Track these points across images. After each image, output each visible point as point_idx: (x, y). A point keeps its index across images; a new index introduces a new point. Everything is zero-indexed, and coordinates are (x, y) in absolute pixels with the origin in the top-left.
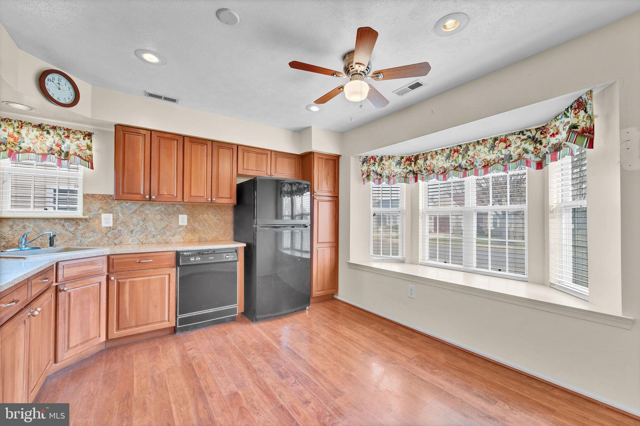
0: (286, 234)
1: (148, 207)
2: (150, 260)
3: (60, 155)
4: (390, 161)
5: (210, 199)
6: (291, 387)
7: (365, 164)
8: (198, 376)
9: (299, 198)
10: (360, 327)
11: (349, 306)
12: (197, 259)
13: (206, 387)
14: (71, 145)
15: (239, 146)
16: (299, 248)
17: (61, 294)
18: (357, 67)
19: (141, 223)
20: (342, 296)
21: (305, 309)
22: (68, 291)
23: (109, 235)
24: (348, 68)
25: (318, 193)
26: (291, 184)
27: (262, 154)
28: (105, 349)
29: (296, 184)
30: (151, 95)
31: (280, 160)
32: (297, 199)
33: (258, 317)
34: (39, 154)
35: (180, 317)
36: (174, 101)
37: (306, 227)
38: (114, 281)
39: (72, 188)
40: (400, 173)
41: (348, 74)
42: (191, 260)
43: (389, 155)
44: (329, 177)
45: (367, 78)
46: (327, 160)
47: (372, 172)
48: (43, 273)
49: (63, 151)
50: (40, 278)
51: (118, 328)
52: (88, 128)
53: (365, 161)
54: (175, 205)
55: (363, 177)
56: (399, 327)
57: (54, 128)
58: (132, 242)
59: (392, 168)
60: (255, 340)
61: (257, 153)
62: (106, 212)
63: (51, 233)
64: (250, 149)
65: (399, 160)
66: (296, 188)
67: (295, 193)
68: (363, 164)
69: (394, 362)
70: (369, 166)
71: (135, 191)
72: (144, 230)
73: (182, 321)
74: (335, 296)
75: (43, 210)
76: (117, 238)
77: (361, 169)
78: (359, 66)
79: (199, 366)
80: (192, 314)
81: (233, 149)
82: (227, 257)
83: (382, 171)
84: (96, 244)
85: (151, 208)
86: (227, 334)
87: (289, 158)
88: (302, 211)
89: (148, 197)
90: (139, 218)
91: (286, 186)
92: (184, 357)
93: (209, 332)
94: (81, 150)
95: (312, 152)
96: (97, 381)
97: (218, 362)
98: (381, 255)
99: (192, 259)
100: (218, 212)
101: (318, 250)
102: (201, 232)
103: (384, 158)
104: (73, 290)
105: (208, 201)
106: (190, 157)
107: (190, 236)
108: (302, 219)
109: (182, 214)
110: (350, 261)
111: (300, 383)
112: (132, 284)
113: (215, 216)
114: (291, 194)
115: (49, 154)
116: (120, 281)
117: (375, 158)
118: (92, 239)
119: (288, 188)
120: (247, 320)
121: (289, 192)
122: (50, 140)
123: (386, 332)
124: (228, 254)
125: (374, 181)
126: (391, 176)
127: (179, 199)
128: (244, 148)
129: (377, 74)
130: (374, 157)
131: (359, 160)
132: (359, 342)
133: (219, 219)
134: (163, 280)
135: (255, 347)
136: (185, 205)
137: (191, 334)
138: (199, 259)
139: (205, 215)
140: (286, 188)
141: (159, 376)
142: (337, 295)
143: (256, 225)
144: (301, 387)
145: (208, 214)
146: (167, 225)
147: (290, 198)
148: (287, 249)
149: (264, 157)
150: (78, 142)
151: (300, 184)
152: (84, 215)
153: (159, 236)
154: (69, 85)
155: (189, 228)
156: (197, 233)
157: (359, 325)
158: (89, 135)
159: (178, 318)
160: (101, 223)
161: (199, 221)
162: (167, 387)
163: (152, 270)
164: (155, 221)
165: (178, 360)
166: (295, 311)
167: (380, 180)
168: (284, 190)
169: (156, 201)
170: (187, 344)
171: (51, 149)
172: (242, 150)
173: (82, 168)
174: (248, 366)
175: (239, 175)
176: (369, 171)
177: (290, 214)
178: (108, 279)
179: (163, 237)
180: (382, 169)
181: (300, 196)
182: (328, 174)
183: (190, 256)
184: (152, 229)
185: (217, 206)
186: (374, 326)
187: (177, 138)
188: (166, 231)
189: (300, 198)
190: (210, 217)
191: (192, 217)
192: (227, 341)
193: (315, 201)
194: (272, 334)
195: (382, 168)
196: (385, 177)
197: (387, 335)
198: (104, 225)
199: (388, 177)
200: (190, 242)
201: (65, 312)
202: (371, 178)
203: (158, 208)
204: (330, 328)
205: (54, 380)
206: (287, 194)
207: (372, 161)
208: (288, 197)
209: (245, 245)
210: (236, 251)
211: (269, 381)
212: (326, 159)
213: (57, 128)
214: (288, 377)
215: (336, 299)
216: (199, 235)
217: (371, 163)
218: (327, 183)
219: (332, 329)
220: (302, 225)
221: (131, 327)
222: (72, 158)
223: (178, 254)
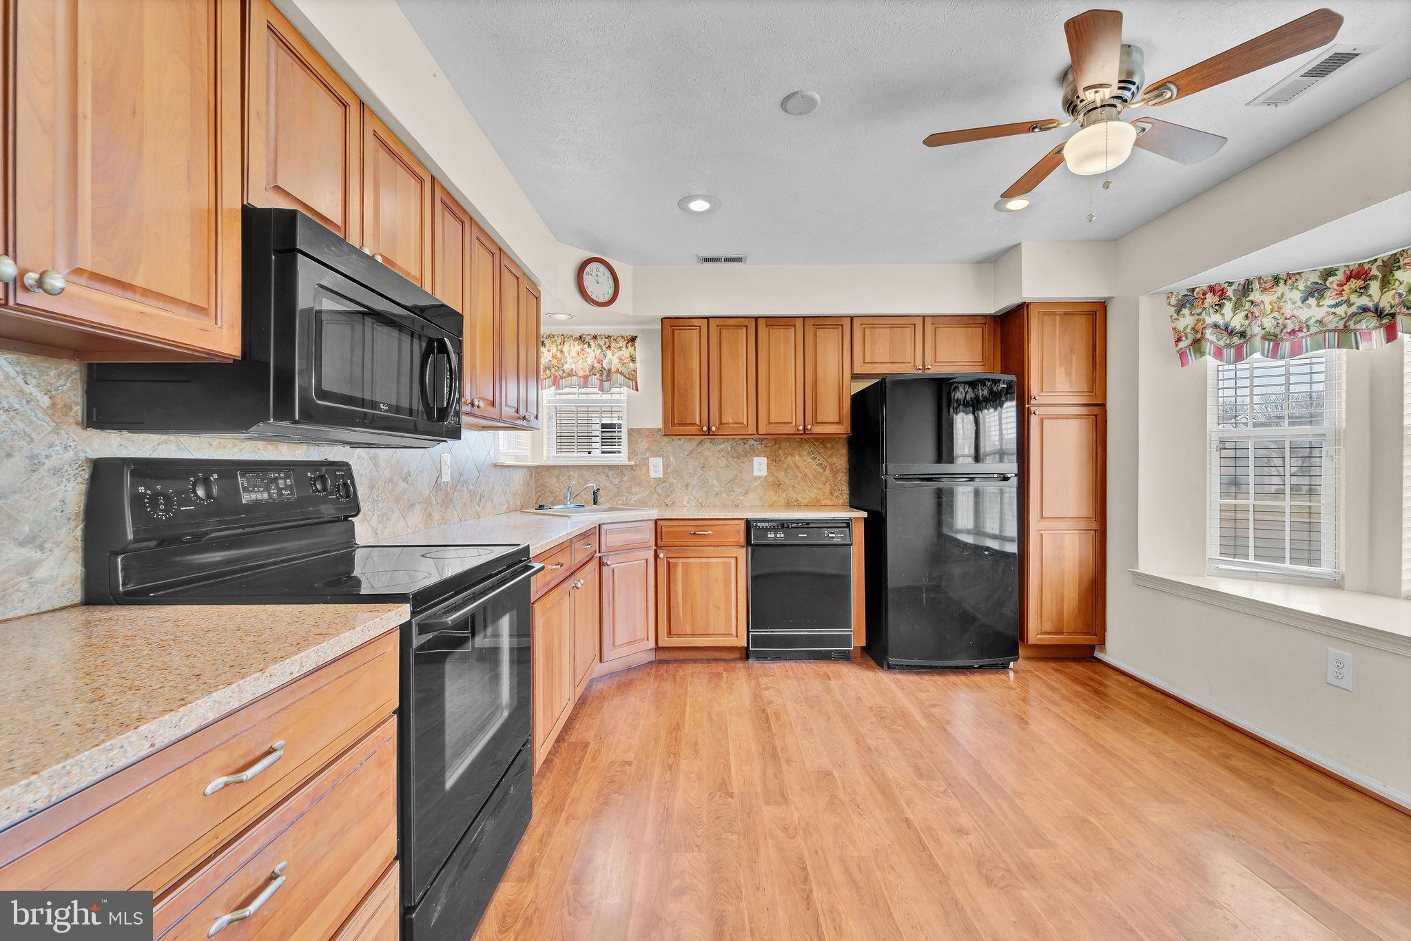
0: (963, 497)
1: (707, 445)
2: (709, 532)
3: (601, 375)
4: (1282, 288)
5: (801, 428)
6: (935, 798)
7: (1185, 311)
8: (774, 730)
9: (993, 415)
10: (1150, 734)
11: (1136, 684)
12: (778, 536)
13: (782, 749)
14: (613, 359)
15: (855, 319)
16: (996, 532)
17: (604, 569)
18: (1090, 96)
19: (699, 472)
20: (1115, 652)
21: (1005, 667)
22: (612, 566)
23: (659, 490)
24: (1072, 102)
25: (1040, 400)
26: (973, 384)
27: (902, 326)
28: (655, 661)
29: (987, 382)
30: (707, 260)
31: (944, 333)
32: (990, 417)
33: (892, 660)
34: (581, 377)
35: (753, 632)
36: (739, 260)
37: (1006, 479)
38: (663, 559)
39: (615, 421)
40: (1320, 322)
41: (1075, 114)
42: (769, 536)
43: (1275, 272)
44: (1074, 357)
45: (1129, 108)
46: (1067, 317)
47: (1208, 332)
48: (584, 536)
49: (605, 369)
50: (582, 542)
51: (670, 633)
52: (630, 331)
53: (1188, 300)
54: (747, 440)
55: (1179, 347)
56: (1289, 761)
57: (595, 337)
58: (688, 502)
59: (1288, 309)
60: (879, 700)
61: (892, 326)
62: (655, 455)
63: (594, 485)
64: (876, 321)
65: (1317, 283)
66: (986, 392)
67: (984, 404)
68: (1178, 312)
69: (1231, 832)
70: (1200, 314)
71: (688, 421)
72: (704, 484)
73: (758, 641)
74: (1097, 654)
75: (586, 454)
76: (668, 496)
77: (1174, 325)
78: (1096, 92)
79: (776, 716)
80: (773, 632)
81: (842, 325)
82: (830, 535)
83: (1247, 323)
84: (643, 504)
85: (713, 447)
86: (830, 679)
87: (967, 325)
88: (1001, 445)
89: (706, 429)
90: (696, 464)
91: (960, 388)
92: (756, 697)
93: (800, 669)
94: (624, 364)
95: (1025, 303)
96: (644, 699)
97: (807, 718)
98: (1251, 560)
99: (771, 535)
100: (820, 451)
101: (1042, 535)
102: (791, 488)
103: (1256, 286)
104: (617, 565)
105: (798, 430)
106: (767, 353)
107: (771, 496)
108: (1001, 461)
109: (758, 456)
110: (1138, 569)
111: (955, 795)
112: (686, 565)
113: (815, 458)
114: (975, 406)
115: (590, 376)
116: (671, 560)
117: (1223, 289)
118: (639, 496)
119: (966, 393)
120: (873, 663)
121: (968, 402)
122: (592, 354)
123: (1235, 762)
124: (832, 530)
125: (1218, 354)
126: (1282, 335)
127: (752, 429)
128: (866, 321)
129: (1159, 89)
130: (1217, 288)
131: (1165, 301)
132: (1135, 765)
133: (822, 464)
134: (727, 565)
135: (878, 713)
136: (762, 440)
137: (771, 665)
138: (782, 535)
139: (797, 457)
140: (962, 393)
141: (718, 714)
142: (1103, 650)
143: (886, 474)
144: (954, 803)
145: (800, 456)
146: (736, 476)
147: (971, 417)
148: (968, 532)
149: (908, 332)
150: (620, 353)
151: (996, 382)
152: (629, 460)
153: (724, 495)
154: (608, 274)
155: (770, 480)
156: (784, 491)
157: (1149, 730)
158: (633, 339)
159: (750, 634)
160: (648, 472)
161: (787, 469)
162: (727, 731)
163: (712, 548)
164: (719, 469)
165: (747, 699)
166: (981, 667)
167: (1239, 349)
168: (956, 398)
169: (717, 435)
170: (764, 681)
171: (593, 367)
172: (862, 325)
173: (625, 390)
174: (859, 740)
175: (855, 377)
176: (1199, 326)
177: (973, 451)
178: (656, 556)
179: (731, 495)
180: (1247, 317)
181: (995, 409)
182: (1072, 350)
183: (767, 529)
184: (715, 482)
185: (818, 440)
186: (1200, 741)
187: (746, 322)
188: (734, 486)
189: (997, 413)
190: (804, 461)
191: (774, 460)
192: (828, 691)
193: (1034, 421)
194: (918, 698)
195: (1250, 315)
196: (1257, 341)
197: (1235, 771)
198: (652, 475)
199: (1273, 339)
200: (772, 506)
201: (609, 595)
202: (1208, 347)
203: (722, 446)
204: (1060, 717)
205: (600, 686)
206: (964, 406)
207: (1211, 299)
208: (967, 413)
209: (865, 514)
210: (848, 526)
211: (891, 774)
212: (1066, 314)
213: (598, 337)
214: (932, 779)
215: (1100, 661)
216: (786, 494)
217: (1207, 305)
218: (1068, 373)
219: (1066, 721)
220: (996, 476)
221: (686, 635)
222: (614, 376)
223: (748, 523)
